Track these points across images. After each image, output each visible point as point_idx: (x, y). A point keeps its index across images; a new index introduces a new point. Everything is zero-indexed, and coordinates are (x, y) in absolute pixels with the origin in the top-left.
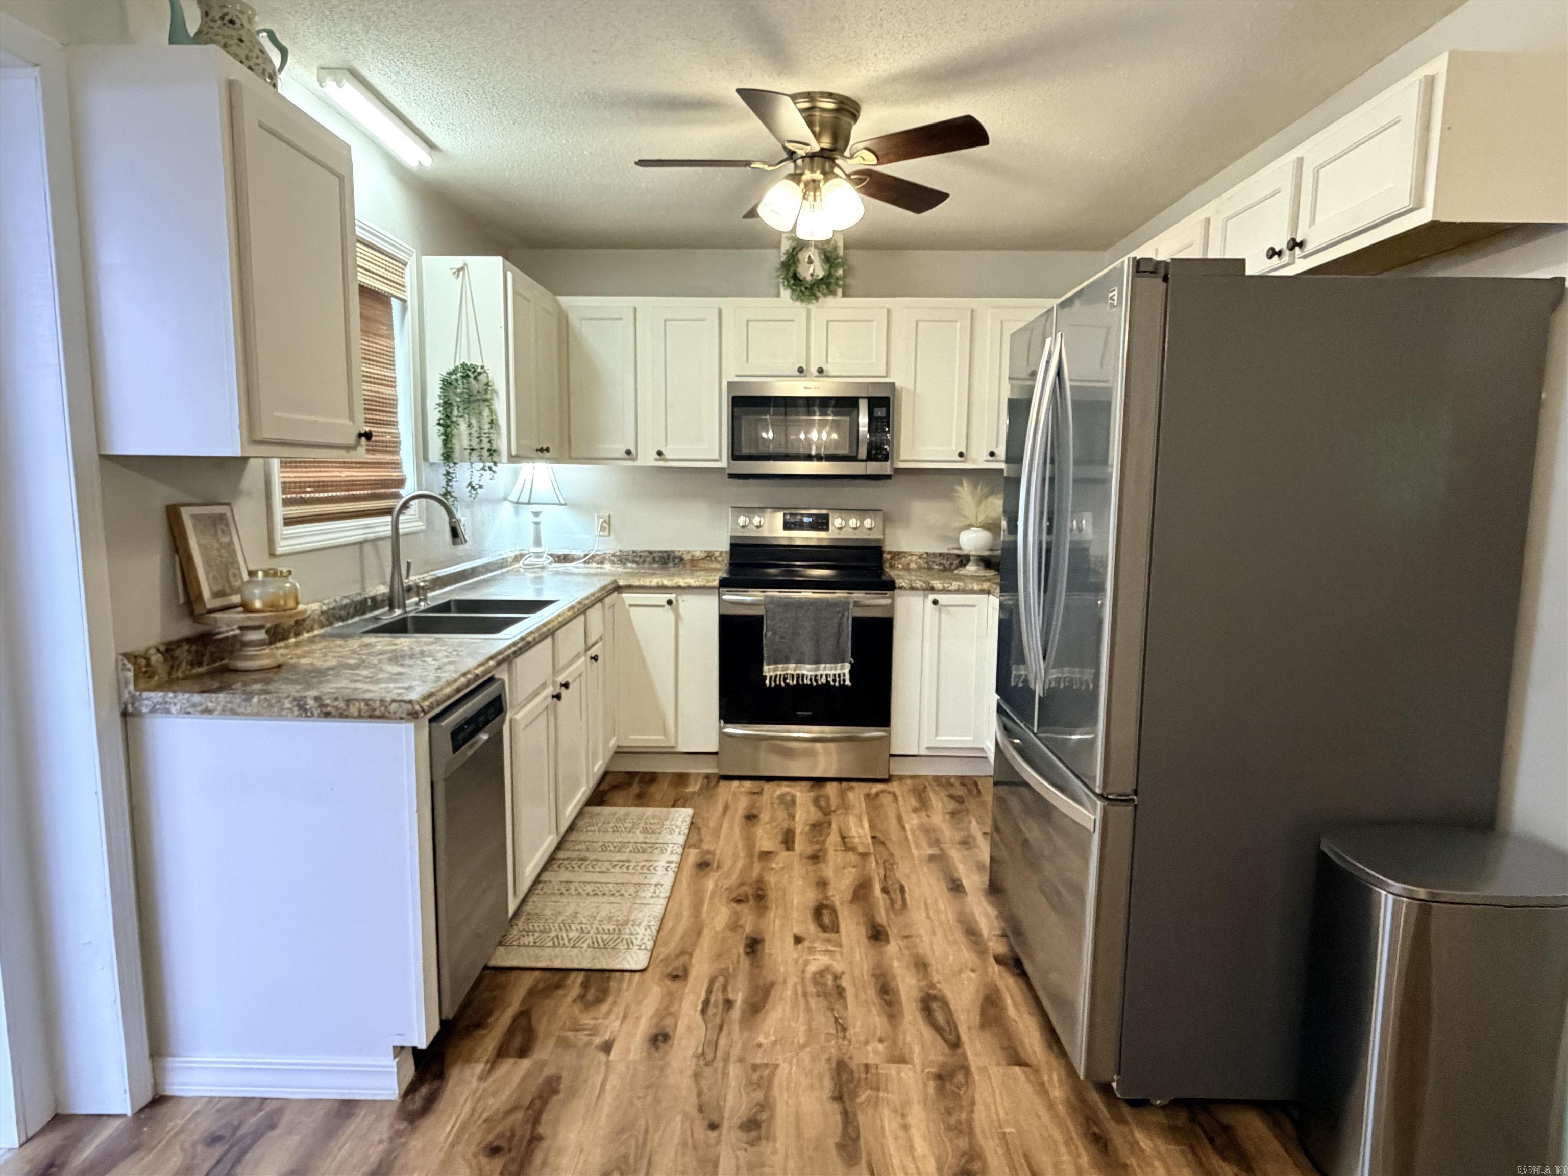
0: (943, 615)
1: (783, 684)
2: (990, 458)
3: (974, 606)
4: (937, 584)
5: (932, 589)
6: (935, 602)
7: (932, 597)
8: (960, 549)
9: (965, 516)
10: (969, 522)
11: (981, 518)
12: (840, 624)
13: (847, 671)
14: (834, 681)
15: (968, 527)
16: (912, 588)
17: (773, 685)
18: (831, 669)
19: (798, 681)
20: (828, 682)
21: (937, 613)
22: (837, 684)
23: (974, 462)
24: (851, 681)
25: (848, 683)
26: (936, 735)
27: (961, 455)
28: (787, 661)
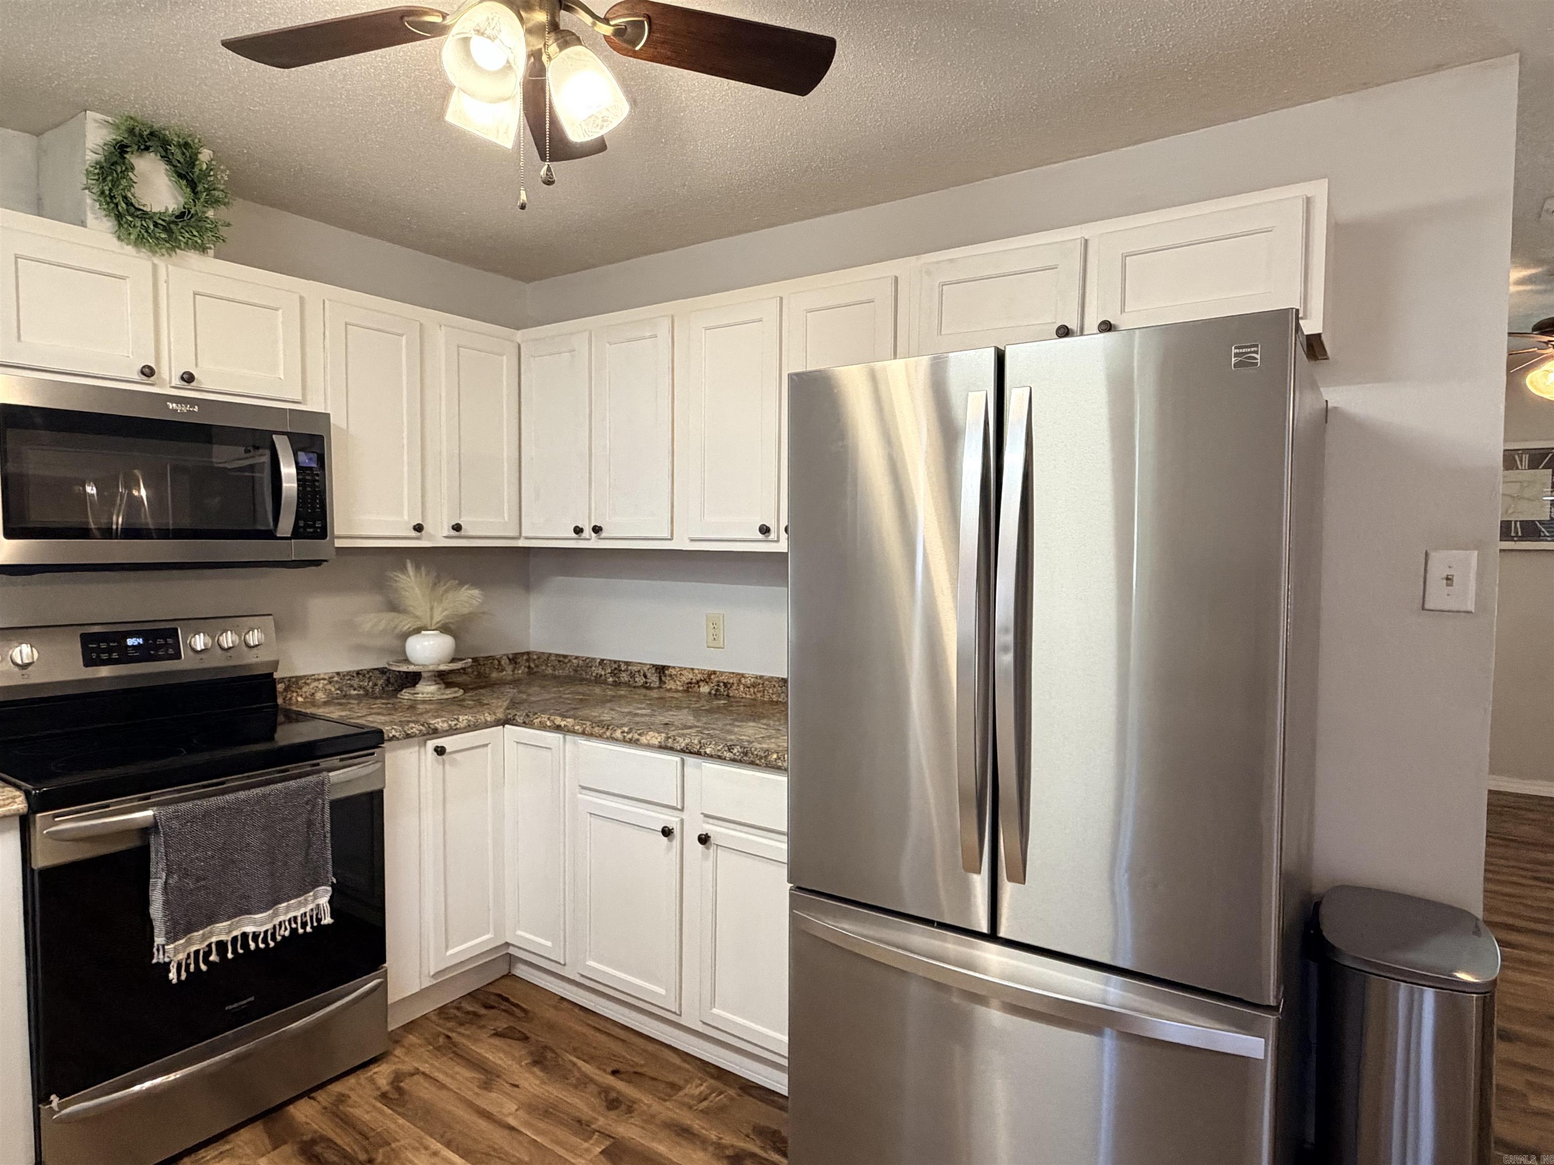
0: (447, 766)
1: (204, 967)
2: (454, 533)
3: (486, 745)
4: (439, 723)
5: (435, 733)
6: (440, 751)
7: (432, 744)
8: (407, 661)
9: (417, 617)
10: (419, 624)
11: (439, 616)
12: (310, 824)
13: (324, 901)
14: (304, 925)
15: (418, 631)
16: (408, 736)
17: (184, 976)
18: (300, 904)
19: (235, 951)
20: (294, 931)
21: (441, 767)
22: (309, 929)
23: (431, 537)
24: (332, 917)
25: (327, 920)
26: (447, 948)
27: (419, 528)
28: (212, 920)
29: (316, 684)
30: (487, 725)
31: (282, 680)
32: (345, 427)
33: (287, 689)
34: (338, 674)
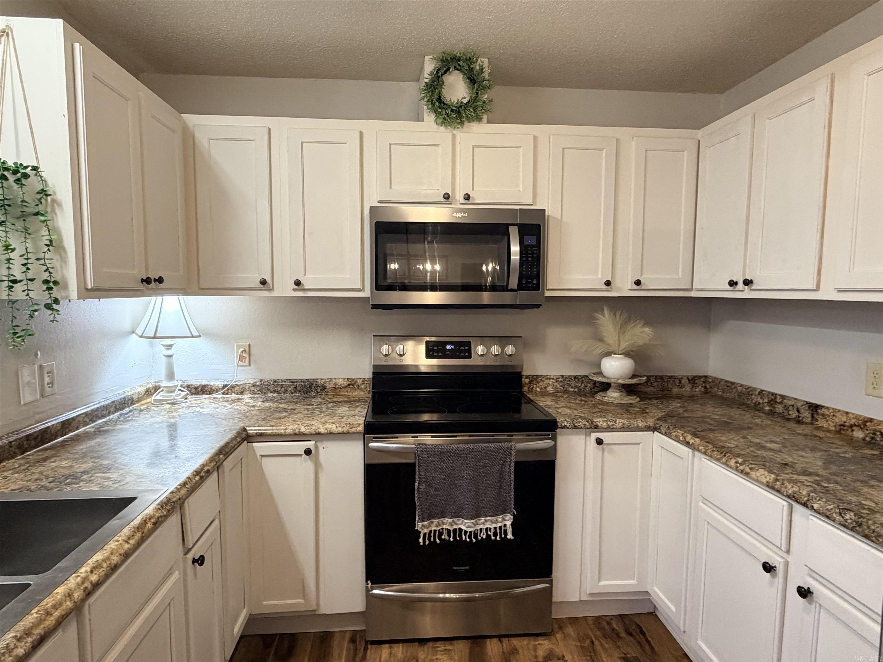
0: (606, 453)
1: (438, 541)
2: (635, 287)
3: (639, 444)
4: (601, 422)
5: (596, 428)
6: (599, 442)
7: (595, 435)
8: (600, 373)
9: (608, 344)
10: (611, 349)
11: (624, 345)
13: (509, 523)
14: (495, 534)
15: (608, 354)
16: (575, 427)
17: (427, 542)
18: (492, 522)
19: (455, 537)
20: (488, 536)
21: (601, 453)
22: (498, 538)
23: (619, 290)
24: (513, 535)
25: (510, 536)
26: (599, 581)
27: (608, 283)
28: (443, 515)
29: (548, 381)
30: (638, 429)
31: (527, 377)
32: (559, 218)
33: (530, 382)
34: (562, 376)
